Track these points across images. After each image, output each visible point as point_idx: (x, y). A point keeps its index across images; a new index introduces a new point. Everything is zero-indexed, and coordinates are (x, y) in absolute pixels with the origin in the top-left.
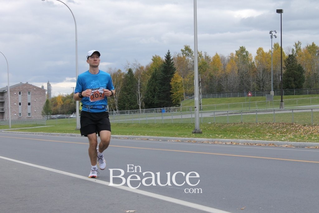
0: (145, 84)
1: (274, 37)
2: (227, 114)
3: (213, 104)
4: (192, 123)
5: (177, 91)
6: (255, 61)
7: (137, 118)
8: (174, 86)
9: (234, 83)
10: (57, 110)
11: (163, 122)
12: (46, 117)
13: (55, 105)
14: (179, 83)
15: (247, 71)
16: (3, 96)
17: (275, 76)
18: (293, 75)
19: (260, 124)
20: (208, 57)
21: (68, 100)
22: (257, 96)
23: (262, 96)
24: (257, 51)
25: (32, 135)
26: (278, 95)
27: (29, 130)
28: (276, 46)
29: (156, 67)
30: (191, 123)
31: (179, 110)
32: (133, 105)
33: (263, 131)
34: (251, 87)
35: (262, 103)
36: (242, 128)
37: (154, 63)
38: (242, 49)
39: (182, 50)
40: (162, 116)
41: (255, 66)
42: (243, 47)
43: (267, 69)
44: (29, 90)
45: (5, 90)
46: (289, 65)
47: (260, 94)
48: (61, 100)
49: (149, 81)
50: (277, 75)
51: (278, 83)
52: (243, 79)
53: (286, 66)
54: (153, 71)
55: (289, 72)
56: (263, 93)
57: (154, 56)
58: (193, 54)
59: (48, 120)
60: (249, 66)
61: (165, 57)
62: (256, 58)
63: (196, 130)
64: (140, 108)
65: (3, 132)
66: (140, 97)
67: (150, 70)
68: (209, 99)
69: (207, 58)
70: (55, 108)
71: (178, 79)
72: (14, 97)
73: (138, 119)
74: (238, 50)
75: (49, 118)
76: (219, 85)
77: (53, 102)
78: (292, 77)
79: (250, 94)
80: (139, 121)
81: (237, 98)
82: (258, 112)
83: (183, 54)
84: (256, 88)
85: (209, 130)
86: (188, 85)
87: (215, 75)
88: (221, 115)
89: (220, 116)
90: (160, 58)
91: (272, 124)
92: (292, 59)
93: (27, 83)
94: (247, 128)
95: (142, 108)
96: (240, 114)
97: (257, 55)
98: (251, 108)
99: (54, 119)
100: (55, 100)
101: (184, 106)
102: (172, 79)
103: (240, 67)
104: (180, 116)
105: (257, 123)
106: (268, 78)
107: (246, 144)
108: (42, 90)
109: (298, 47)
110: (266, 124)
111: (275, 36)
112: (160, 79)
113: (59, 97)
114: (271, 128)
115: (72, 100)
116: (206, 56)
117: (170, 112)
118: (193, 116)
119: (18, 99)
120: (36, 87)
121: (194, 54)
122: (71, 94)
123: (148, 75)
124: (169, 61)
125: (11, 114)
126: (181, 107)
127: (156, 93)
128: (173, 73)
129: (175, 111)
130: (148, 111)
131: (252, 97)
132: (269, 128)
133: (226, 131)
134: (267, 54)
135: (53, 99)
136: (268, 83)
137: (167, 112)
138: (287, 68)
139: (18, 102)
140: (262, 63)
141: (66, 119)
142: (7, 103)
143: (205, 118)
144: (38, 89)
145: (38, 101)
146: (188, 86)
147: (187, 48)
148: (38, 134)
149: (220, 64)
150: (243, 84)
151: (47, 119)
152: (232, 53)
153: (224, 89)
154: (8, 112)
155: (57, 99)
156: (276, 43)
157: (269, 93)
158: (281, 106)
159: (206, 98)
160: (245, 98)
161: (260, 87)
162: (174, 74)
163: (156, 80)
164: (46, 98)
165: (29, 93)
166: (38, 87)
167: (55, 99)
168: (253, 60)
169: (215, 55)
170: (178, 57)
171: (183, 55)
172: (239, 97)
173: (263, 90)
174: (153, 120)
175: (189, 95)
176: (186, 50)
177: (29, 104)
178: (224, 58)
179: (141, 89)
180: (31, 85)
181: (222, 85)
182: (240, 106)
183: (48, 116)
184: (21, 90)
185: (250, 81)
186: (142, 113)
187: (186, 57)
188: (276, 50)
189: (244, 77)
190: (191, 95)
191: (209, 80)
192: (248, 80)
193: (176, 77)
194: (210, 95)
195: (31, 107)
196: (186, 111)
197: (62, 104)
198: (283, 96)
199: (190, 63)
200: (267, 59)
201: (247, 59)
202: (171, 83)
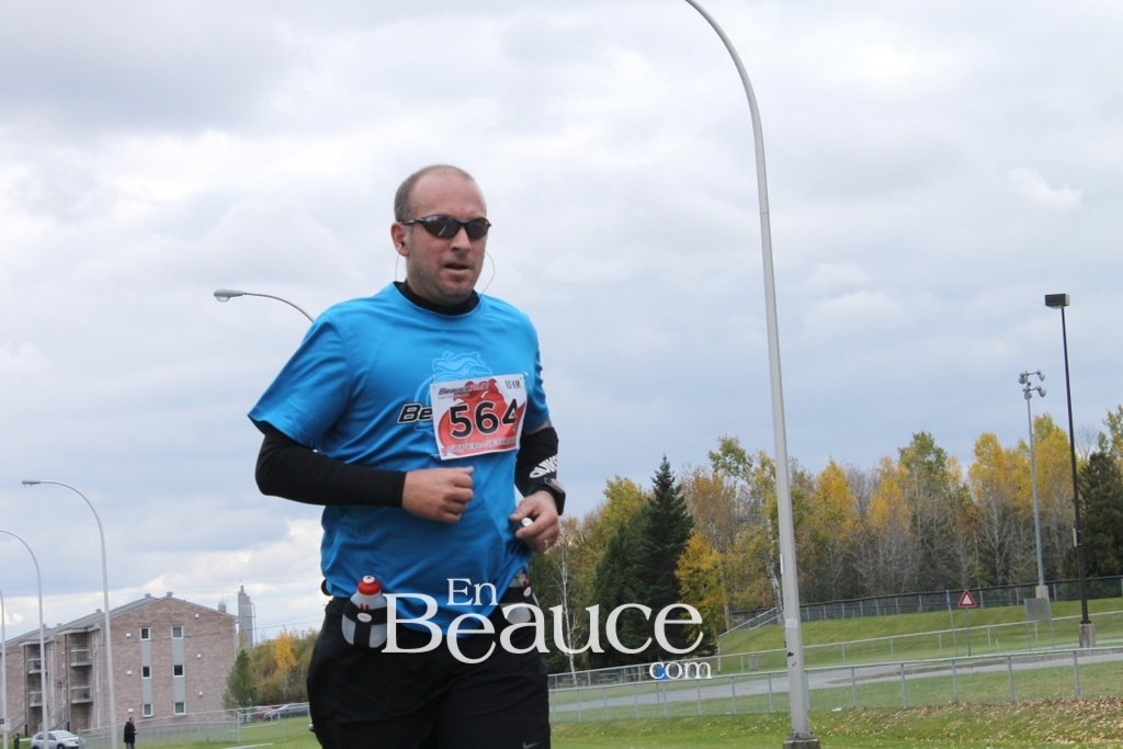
0: (586, 579)
1: (1035, 393)
2: (890, 675)
3: (832, 641)
4: (773, 711)
5: (701, 599)
6: (969, 483)
7: (569, 702)
9: (901, 565)
10: (276, 688)
11: (665, 714)
12: (238, 713)
13: (269, 670)
14: (707, 573)
15: (943, 518)
16: (85, 646)
17: (1046, 533)
18: (1111, 525)
19: (1026, 705)
20: (802, 474)
22: (987, 606)
23: (1005, 604)
24: (977, 446)
26: (1061, 600)
28: (1043, 427)
29: (620, 520)
30: (770, 714)
33: (1039, 730)
34: (964, 575)
35: (1006, 632)
36: (959, 723)
37: (611, 506)
38: (923, 444)
39: (713, 457)
40: (658, 692)
41: (971, 500)
42: (923, 434)
43: (1017, 509)
44: (178, 619)
45: (92, 626)
46: (1092, 491)
47: (998, 598)
48: (288, 650)
49: (598, 570)
50: (1054, 528)
51: (1060, 558)
52: (933, 547)
53: (1084, 497)
54: (611, 533)
55: (1094, 516)
56: (1005, 594)
57: (614, 480)
58: (750, 465)
59: (245, 723)
60: (949, 501)
61: (654, 481)
62: (976, 471)
63: (797, 736)
64: (572, 667)
66: (571, 627)
67: (601, 530)
68: (815, 624)
69: (800, 479)
70: (269, 680)
71: (702, 555)
72: (126, 648)
73: (573, 707)
74: (907, 445)
75: (249, 715)
76: (849, 571)
77: (262, 661)
78: (1106, 532)
79: (967, 600)
80: (576, 712)
81: (915, 616)
83: (716, 468)
84: (981, 577)
85: (836, 734)
86: (739, 575)
87: (832, 537)
89: (872, 684)
90: (632, 486)
92: (1104, 469)
93: (170, 594)
95: (578, 665)
97: (976, 461)
98: (973, 650)
99: (268, 719)
100: (268, 652)
101: (733, 650)
102: (682, 557)
103: (920, 506)
104: (729, 688)
105: (1014, 703)
106: (1020, 540)
108: (219, 619)
109: (1119, 426)
110: (1049, 703)
111: (1039, 390)
112: (637, 558)
113: (283, 639)
114: (1069, 719)
116: (795, 473)
119: (138, 653)
120: (198, 609)
121: (753, 470)
123: (593, 547)
124: (669, 493)
125: (117, 709)
126: (718, 657)
128: (685, 537)
130: (601, 678)
131: (970, 612)
132: (1062, 719)
133: (900, 737)
134: (1011, 457)
135: (260, 648)
136: (1024, 557)
138: (1087, 503)
139: (139, 664)
140: (995, 488)
142: (100, 672)
143: (818, 693)
144: (207, 614)
145: (210, 658)
146: (740, 582)
147: (730, 448)
149: (848, 499)
150: (933, 566)
151: (242, 722)
152: (886, 459)
153: (866, 585)
154: (106, 702)
155: (275, 646)
156: (1041, 416)
157: (1032, 595)
158: (1084, 637)
160: (950, 612)
161: (994, 572)
162: (689, 541)
163: (626, 564)
164: (237, 646)
165: (177, 631)
166: (206, 609)
167: (266, 649)
168: (965, 477)
169: (829, 468)
170: (697, 479)
171: (716, 471)
172: (924, 611)
173: (1005, 583)
174: (630, 707)
175: (745, 613)
176: (726, 454)
177: (178, 670)
178: (861, 478)
179: (573, 599)
180: (182, 603)
181: (861, 570)
182: (932, 644)
183: (245, 712)
184: (147, 621)
185: (959, 552)
186: (579, 684)
187: (726, 477)
188: (1043, 438)
189: (935, 542)
190: (754, 613)
191: (813, 558)
192: (950, 552)
193: (694, 551)
194: (818, 608)
195: (186, 682)
196: (738, 669)
197: (295, 665)
198: (1090, 603)
199: (739, 500)
200: (1012, 472)
201: (942, 476)
202: (677, 573)
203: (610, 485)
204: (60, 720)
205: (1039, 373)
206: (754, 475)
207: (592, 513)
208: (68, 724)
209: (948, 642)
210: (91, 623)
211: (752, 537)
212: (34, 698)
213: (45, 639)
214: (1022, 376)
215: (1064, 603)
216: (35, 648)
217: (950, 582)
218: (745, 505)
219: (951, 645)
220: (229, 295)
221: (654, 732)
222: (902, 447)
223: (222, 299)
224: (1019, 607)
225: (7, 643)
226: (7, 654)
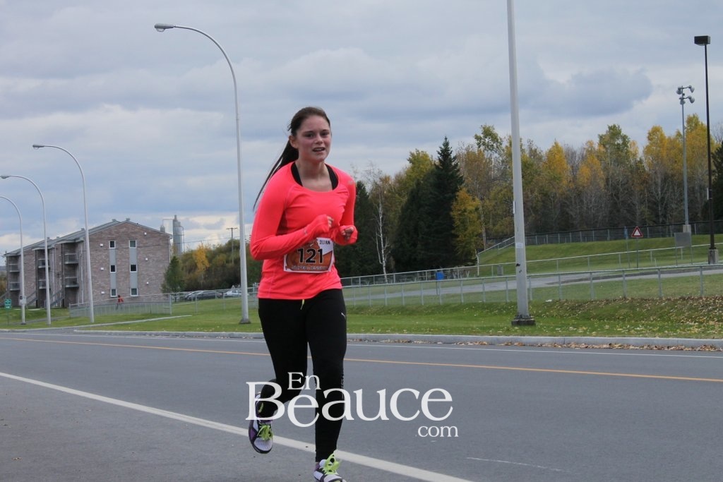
0: (394, 216)
1: (687, 101)
2: (586, 279)
3: (551, 258)
4: (508, 301)
5: (467, 229)
6: (643, 158)
7: (380, 293)
8: (460, 219)
9: (598, 210)
10: (196, 281)
11: (441, 301)
12: (171, 297)
13: (193, 267)
14: (471, 212)
15: (625, 181)
16: (74, 252)
17: (692, 191)
19: (669, 300)
20: (536, 150)
21: (222, 257)
22: (652, 237)
23: (663, 236)
24: (650, 134)
25: (142, 337)
26: (700, 234)
27: (134, 327)
28: (692, 122)
29: (418, 177)
30: (506, 303)
31: (473, 273)
32: (370, 265)
33: (676, 315)
34: (638, 217)
35: (664, 253)
36: (626, 310)
37: (413, 168)
38: (614, 132)
39: (477, 138)
40: (437, 287)
41: (644, 169)
42: (615, 126)
43: (673, 175)
44: (133, 235)
45: (78, 239)
47: (659, 232)
48: (204, 257)
49: (402, 208)
50: (697, 188)
51: (700, 206)
52: (618, 199)
53: (717, 167)
54: (412, 185)
56: (664, 230)
57: (414, 151)
58: (501, 144)
59: (175, 302)
60: (630, 169)
61: (439, 153)
62: (648, 150)
63: (521, 317)
64: (384, 271)
65: (75, 333)
66: (384, 246)
67: (405, 184)
68: (541, 246)
69: (534, 153)
70: (191, 275)
71: (468, 202)
72: (100, 253)
73: (382, 296)
74: (604, 133)
75: (178, 298)
76: (563, 213)
77: (187, 263)
79: (637, 233)
80: (384, 300)
81: (605, 242)
82: (662, 273)
83: (479, 145)
84: (649, 219)
85: (547, 316)
86: (492, 214)
87: (554, 191)
88: (571, 281)
89: (571, 285)
90: (426, 156)
91: (698, 300)
93: (128, 220)
94: (638, 309)
95: (388, 270)
96: (621, 279)
97: (648, 144)
98: (640, 264)
99: (190, 300)
100: (192, 258)
101: (487, 262)
102: (454, 203)
103: (611, 173)
104: (481, 286)
105: (661, 298)
106: (675, 195)
107: (645, 347)
108: (161, 236)
110: (684, 299)
111: (690, 98)
112: (428, 202)
113: (200, 250)
114: (696, 309)
115: (229, 256)
116: (531, 150)
117: (452, 278)
118: (509, 286)
119: (108, 256)
120: (146, 229)
121: (503, 147)
122: (226, 245)
123: (400, 195)
124: (448, 161)
125: (93, 292)
126: (478, 266)
127: (420, 236)
128: (456, 190)
129: (465, 276)
130: (402, 278)
131: (640, 241)
132: (690, 309)
133: (589, 319)
134: (671, 141)
135: (186, 255)
136: (677, 206)
137: (446, 278)
138: (719, 172)
139: (109, 264)
140: (660, 162)
141: (216, 300)
142: (83, 268)
143: (537, 290)
144: (153, 233)
145: (153, 260)
146: (493, 219)
147: (488, 132)
148: (157, 335)
149: (565, 166)
150: (618, 211)
151: (173, 301)
152: (589, 142)
153: (574, 222)
154: (87, 286)
155: (196, 255)
156: (692, 116)
157: (681, 230)
158: (711, 258)
159: (534, 244)
160: (627, 241)
161: (657, 216)
162: (459, 193)
163: (420, 206)
164: (171, 253)
165: (133, 243)
166: (151, 229)
167: (190, 256)
168: (640, 154)
169: (553, 147)
170: (468, 153)
171: (479, 147)
172: (611, 240)
173: (664, 223)
174: (418, 297)
175: (496, 239)
176: (485, 137)
177: (133, 268)
178: (574, 153)
179: (386, 228)
180: (136, 225)
181: (571, 213)
182: (614, 260)
183: (175, 295)
184: (114, 236)
185: (635, 202)
186: (388, 282)
187: (486, 151)
188: (692, 130)
189: (620, 196)
190: (501, 239)
191: (540, 204)
192: (629, 202)
193: (462, 199)
194: (543, 236)
195: (138, 276)
196: (490, 274)
197: (208, 266)
198: (716, 236)
199: (494, 166)
200: (671, 151)
201: (626, 153)
202: (452, 213)
203: (412, 155)
204: (59, 297)
205: (690, 88)
206: (503, 150)
207: (400, 173)
208: (63, 300)
209: (625, 260)
210: (77, 236)
211: (501, 190)
212: (41, 284)
213: (48, 246)
214: (679, 89)
215: (701, 236)
216: (42, 252)
217: (629, 222)
218: (498, 170)
219: (626, 262)
220: (165, 28)
221: (433, 313)
222: (601, 134)
223: (160, 30)
224: (672, 237)
225: (25, 248)
226: (25, 256)
